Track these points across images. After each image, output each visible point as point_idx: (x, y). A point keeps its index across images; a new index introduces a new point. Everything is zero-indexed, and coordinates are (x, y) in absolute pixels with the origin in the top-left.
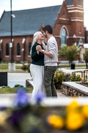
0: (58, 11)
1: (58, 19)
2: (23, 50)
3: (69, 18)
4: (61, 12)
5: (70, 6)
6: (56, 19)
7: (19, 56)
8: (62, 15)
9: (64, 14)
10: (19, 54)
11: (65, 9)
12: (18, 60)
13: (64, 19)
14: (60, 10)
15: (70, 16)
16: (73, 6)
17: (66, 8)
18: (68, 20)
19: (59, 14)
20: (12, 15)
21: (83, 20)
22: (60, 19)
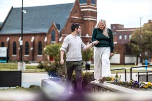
0: (71, 9)
1: (70, 18)
2: (32, 49)
3: (82, 16)
4: (73, 10)
5: (83, 4)
6: (68, 17)
7: (28, 56)
8: (74, 13)
9: (76, 12)
10: (27, 53)
11: (77, 8)
12: (26, 59)
13: (77, 18)
14: (72, 8)
15: (82, 14)
16: (86, 4)
17: (79, 6)
18: (81, 18)
19: (71, 12)
20: (23, 11)
21: (96, 19)
22: (72, 17)
